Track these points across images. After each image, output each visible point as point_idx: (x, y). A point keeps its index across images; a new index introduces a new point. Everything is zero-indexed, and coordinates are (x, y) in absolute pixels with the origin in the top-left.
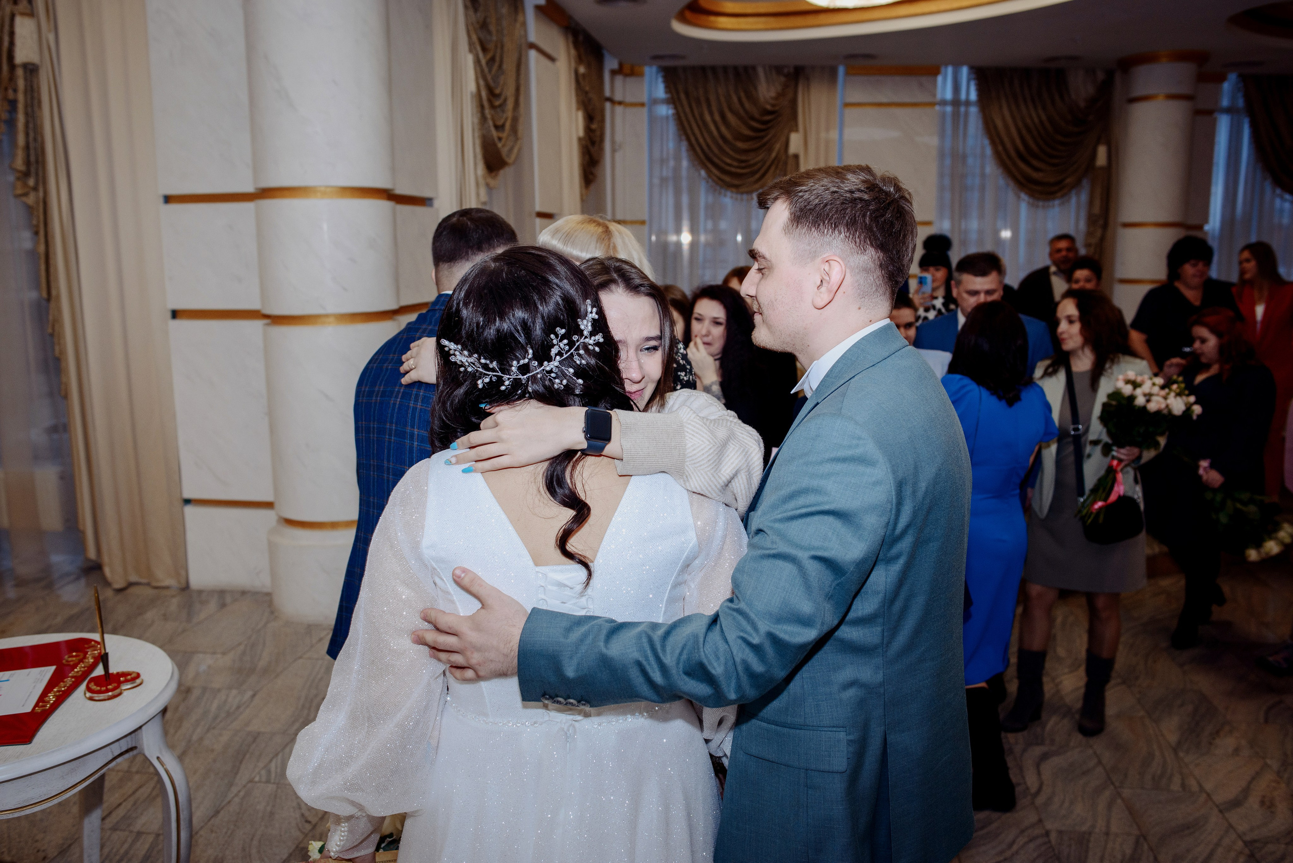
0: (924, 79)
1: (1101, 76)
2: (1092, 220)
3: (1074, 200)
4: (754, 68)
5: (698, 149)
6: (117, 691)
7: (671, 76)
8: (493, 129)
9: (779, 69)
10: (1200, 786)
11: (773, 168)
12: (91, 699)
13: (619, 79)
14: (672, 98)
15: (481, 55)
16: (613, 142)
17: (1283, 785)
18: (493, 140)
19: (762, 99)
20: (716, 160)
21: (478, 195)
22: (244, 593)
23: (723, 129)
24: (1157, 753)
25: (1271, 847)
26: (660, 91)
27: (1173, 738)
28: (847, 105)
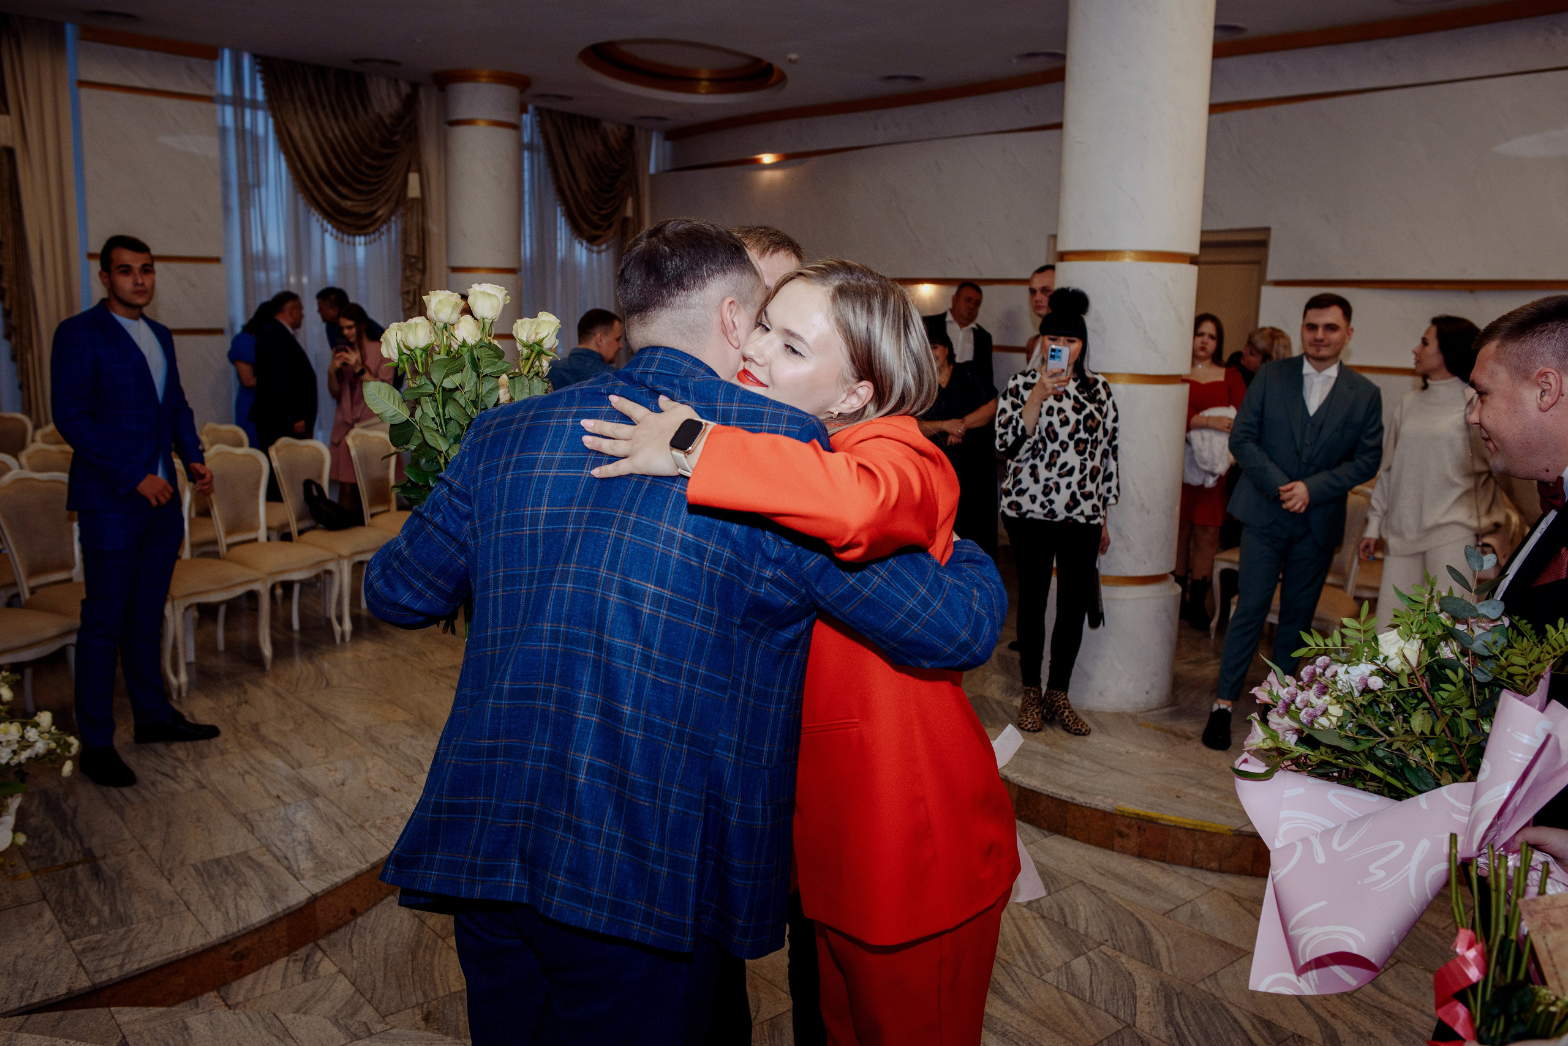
0: (194, 61)
1: (405, 89)
3: (385, 239)
28: (83, 84)
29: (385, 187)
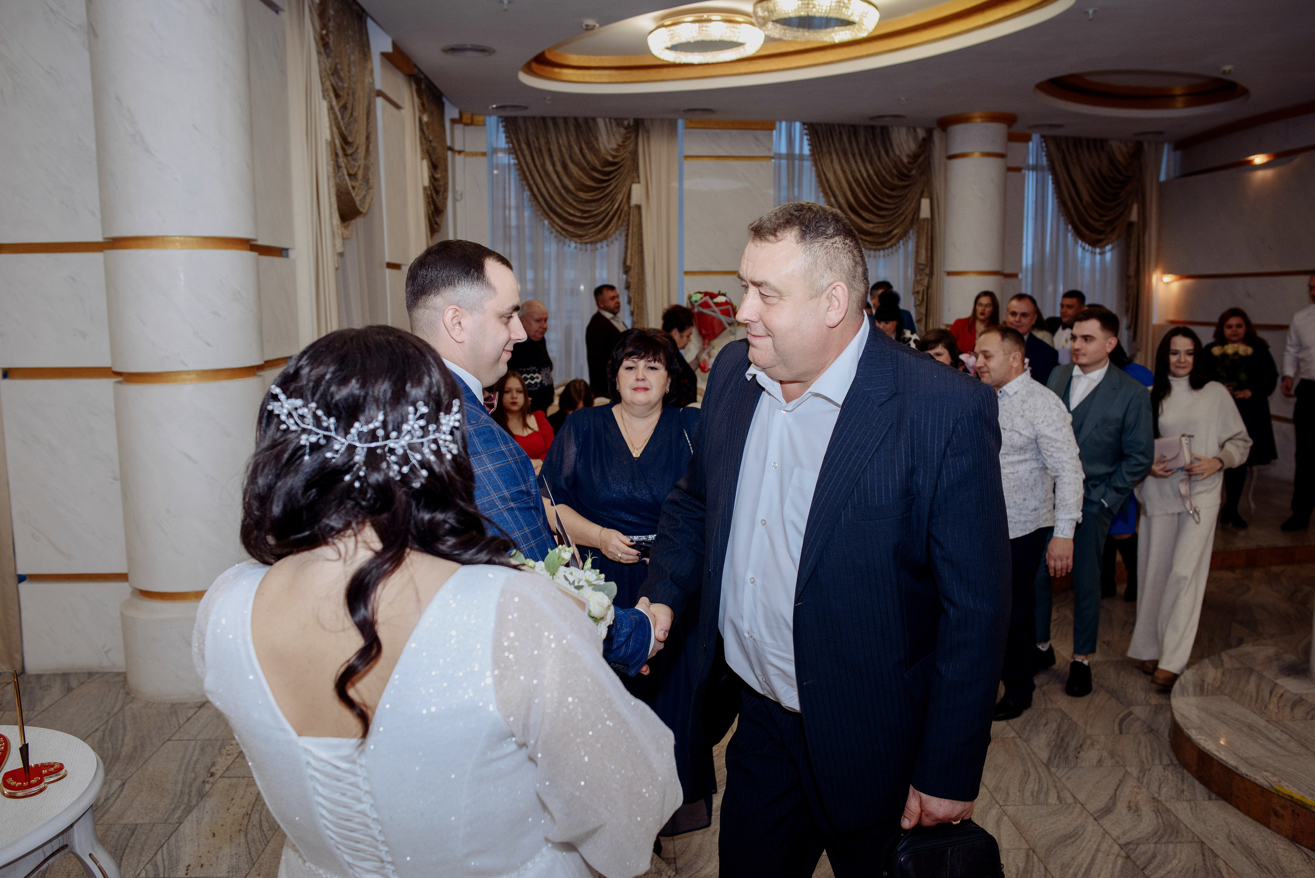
0: (759, 133)
1: (921, 133)
2: (919, 269)
3: (901, 251)
4: (594, 119)
5: (541, 199)
6: (42, 785)
7: (512, 125)
8: (347, 177)
9: (619, 121)
10: (1074, 797)
11: (616, 218)
12: (11, 796)
13: (459, 128)
14: (514, 147)
15: (334, 102)
16: (454, 192)
17: (1144, 790)
18: (347, 189)
19: (603, 151)
20: (558, 210)
21: (334, 245)
22: (90, 674)
23: (566, 180)
24: (1032, 770)
25: (1142, 848)
26: (502, 141)
27: (1044, 755)
28: (687, 157)
29: (900, 212)
